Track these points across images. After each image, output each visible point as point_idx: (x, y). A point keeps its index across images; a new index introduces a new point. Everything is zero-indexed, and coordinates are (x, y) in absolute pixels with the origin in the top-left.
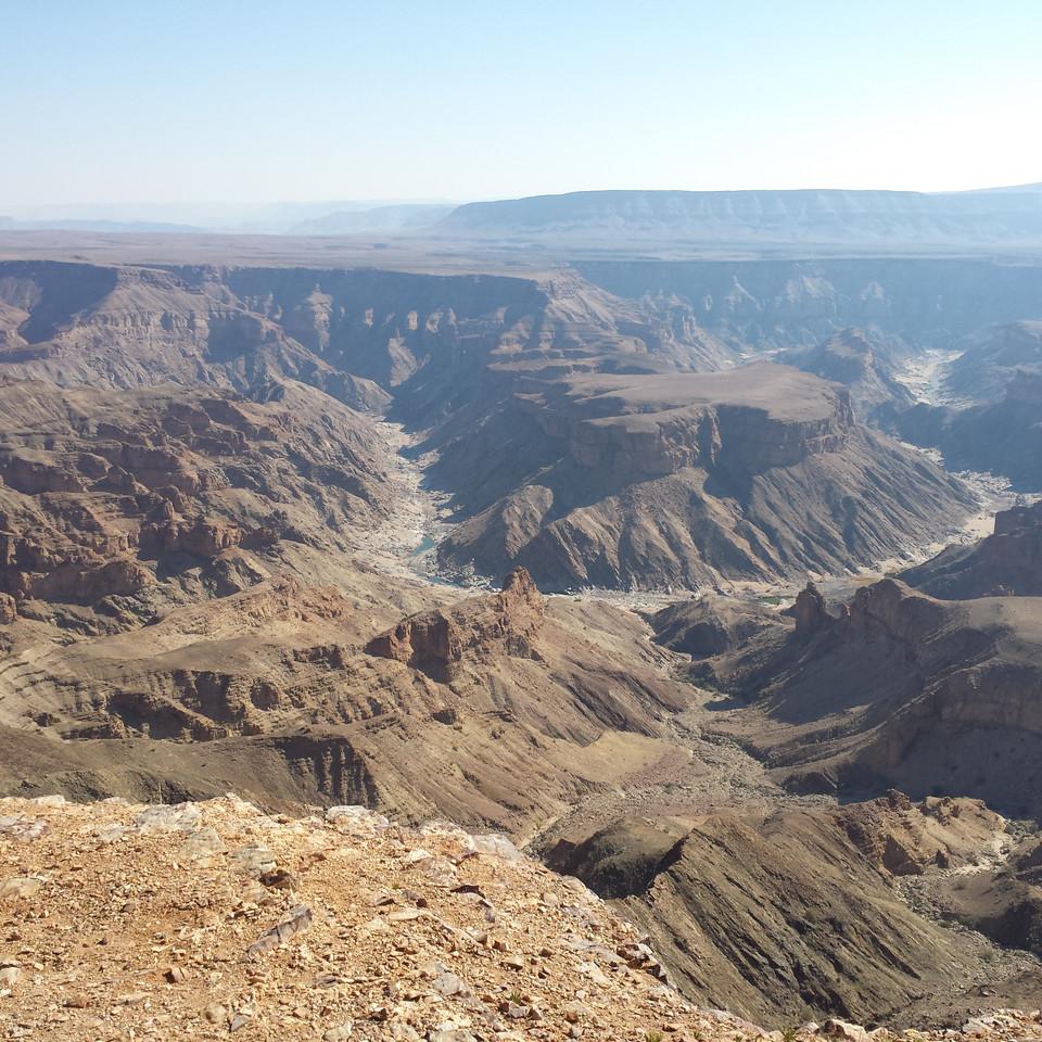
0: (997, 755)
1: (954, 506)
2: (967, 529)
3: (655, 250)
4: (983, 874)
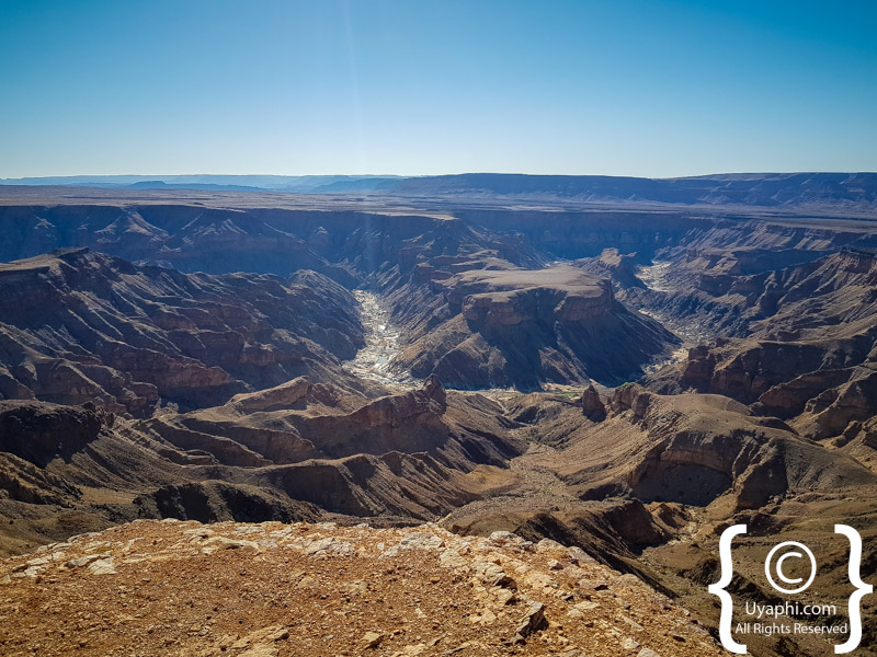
0: (690, 479)
1: (668, 345)
2: (674, 357)
3: (509, 205)
4: (683, 546)
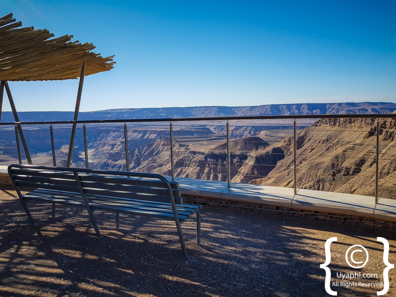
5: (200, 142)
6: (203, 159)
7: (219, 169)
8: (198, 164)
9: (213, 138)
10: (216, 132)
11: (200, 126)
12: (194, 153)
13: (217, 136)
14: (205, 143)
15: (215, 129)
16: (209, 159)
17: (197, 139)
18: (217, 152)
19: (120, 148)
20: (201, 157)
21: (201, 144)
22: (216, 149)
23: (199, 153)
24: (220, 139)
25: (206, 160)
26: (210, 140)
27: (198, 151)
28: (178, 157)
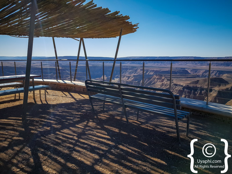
5: (180, 79)
6: (181, 89)
7: (192, 96)
8: (178, 92)
9: (189, 76)
10: (192, 73)
11: (182, 68)
12: (176, 85)
13: (192, 76)
14: (184, 79)
15: (191, 71)
16: (185, 90)
17: (179, 77)
18: (191, 85)
19: (132, 79)
20: (180, 88)
21: (181, 80)
22: (190, 83)
23: (179, 85)
24: (194, 77)
25: (184, 90)
26: (188, 78)
27: (179, 84)
28: (165, 87)
